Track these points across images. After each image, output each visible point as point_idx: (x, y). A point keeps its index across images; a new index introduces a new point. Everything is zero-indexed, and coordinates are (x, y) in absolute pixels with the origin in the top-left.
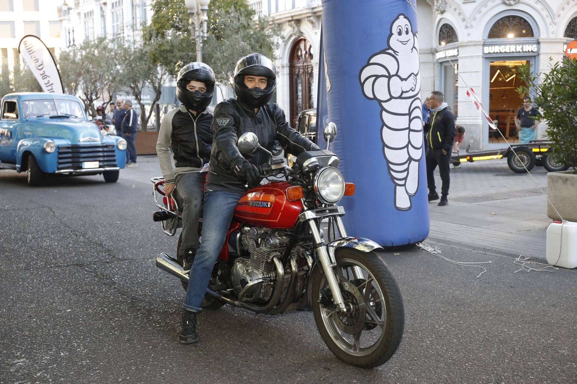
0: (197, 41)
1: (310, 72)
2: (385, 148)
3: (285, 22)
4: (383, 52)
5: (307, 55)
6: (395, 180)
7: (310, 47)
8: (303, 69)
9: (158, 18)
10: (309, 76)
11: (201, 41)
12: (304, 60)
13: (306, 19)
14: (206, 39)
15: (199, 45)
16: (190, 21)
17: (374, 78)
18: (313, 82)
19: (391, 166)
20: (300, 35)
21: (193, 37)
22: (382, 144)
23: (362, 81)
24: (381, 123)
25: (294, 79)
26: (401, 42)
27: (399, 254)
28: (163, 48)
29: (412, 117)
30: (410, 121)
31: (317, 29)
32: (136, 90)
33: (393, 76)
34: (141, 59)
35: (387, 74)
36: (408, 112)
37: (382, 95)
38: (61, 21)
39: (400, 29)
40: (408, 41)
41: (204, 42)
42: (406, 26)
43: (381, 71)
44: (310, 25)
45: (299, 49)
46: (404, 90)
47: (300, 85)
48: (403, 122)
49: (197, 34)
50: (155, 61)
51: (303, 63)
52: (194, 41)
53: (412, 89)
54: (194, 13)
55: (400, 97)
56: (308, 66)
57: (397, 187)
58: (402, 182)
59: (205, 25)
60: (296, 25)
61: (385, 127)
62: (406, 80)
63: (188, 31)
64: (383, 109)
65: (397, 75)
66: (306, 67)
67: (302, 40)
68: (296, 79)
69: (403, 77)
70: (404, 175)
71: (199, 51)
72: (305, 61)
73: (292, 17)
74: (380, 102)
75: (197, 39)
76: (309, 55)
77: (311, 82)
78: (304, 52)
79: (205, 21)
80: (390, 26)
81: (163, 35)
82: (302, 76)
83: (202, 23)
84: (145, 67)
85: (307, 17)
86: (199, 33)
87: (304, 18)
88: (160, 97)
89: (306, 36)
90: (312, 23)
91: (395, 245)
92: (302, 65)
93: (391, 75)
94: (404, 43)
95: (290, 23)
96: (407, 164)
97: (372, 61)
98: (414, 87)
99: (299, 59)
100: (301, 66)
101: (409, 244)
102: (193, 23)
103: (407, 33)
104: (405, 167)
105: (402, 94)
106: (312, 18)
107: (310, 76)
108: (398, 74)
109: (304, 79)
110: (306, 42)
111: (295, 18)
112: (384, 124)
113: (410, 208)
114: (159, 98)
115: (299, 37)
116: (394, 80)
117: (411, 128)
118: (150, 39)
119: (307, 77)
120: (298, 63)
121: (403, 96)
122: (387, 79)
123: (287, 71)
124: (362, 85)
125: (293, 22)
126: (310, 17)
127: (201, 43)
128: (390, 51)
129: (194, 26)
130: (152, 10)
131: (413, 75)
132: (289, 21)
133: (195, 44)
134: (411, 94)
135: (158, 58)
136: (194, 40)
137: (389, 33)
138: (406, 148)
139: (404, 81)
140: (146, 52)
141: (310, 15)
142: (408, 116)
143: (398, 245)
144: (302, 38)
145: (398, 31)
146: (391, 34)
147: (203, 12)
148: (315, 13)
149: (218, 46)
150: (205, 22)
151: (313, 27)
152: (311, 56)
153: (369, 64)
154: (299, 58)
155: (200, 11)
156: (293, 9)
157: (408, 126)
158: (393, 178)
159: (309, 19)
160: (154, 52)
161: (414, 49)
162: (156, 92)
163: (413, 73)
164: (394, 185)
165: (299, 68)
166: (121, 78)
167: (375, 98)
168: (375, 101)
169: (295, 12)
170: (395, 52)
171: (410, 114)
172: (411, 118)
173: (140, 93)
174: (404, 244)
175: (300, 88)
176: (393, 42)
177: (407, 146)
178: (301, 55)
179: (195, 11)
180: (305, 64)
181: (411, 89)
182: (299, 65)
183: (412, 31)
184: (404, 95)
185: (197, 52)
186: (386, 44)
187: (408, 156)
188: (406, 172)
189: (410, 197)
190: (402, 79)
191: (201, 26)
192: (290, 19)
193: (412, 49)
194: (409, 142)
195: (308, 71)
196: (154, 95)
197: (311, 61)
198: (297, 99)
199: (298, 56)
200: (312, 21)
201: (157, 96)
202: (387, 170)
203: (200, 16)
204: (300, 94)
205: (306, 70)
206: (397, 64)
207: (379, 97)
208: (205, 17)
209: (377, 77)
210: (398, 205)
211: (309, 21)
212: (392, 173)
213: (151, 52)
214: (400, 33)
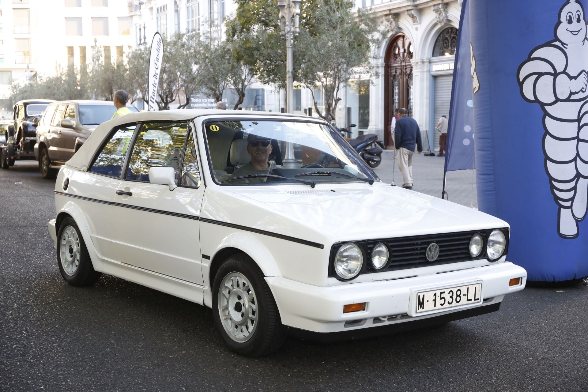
0: (288, 37)
1: (408, 72)
2: (548, 162)
3: (382, 16)
4: (549, 44)
5: (406, 54)
6: (559, 201)
7: (410, 44)
8: (401, 69)
9: (243, 11)
10: (407, 77)
11: (292, 37)
12: (402, 59)
13: (406, 13)
14: (297, 34)
15: (290, 42)
16: (280, 15)
17: (537, 75)
18: (412, 85)
19: (554, 183)
20: (398, 31)
21: (283, 33)
22: (544, 157)
23: (521, 80)
24: (544, 131)
25: (390, 81)
26: (571, 32)
27: (562, 292)
28: (248, 46)
29: (582, 123)
30: (579, 128)
31: (418, 24)
32: (217, 92)
33: (560, 73)
34: (223, 57)
35: (553, 72)
36: (576, 118)
37: (546, 96)
38: (131, 17)
39: (570, 16)
40: (579, 31)
41: (295, 38)
42: (578, 13)
43: (545, 68)
44: (410, 19)
45: (397, 46)
46: (573, 91)
47: (397, 87)
48: (571, 130)
49: (287, 29)
50: (239, 59)
51: (401, 63)
52: (283, 37)
53: (583, 90)
54: (284, 6)
55: (568, 100)
56: (406, 66)
57: (562, 209)
58: (568, 204)
59: (297, 19)
60: (394, 20)
61: (548, 136)
62: (575, 78)
63: (276, 26)
64: (547, 114)
65: (564, 72)
66: (404, 67)
67: (400, 36)
68: (393, 81)
69: (572, 74)
70: (570, 195)
71: (289, 48)
72: (403, 61)
73: (390, 10)
74: (543, 105)
75: (287, 35)
76: (407, 53)
77: (409, 84)
78: (402, 50)
79: (297, 14)
80: (558, 12)
81: (249, 30)
82: (399, 78)
83: (293, 16)
84: (228, 65)
85: (408, 11)
86: (290, 28)
87: (404, 12)
88: (243, 99)
89: (406, 32)
90: (413, 17)
91: (557, 280)
92: (400, 65)
93: (558, 72)
94: (574, 33)
95: (387, 18)
96: (574, 182)
97: (534, 55)
98: (585, 87)
99: (396, 58)
100: (398, 66)
101: (574, 279)
102: (283, 17)
103: (579, 20)
104: (573, 184)
105: (570, 96)
106: (413, 12)
107: (409, 78)
108: (566, 71)
109: (401, 81)
110: (405, 39)
111: (393, 12)
112: (547, 133)
113: (577, 235)
114: (243, 101)
115: (397, 33)
116: (562, 78)
117: (581, 137)
118: (234, 35)
119: (405, 79)
120: (394, 63)
121: (571, 98)
122: (552, 77)
123: (382, 71)
124: (521, 84)
125: (390, 17)
126: (410, 10)
127: (292, 39)
128: (557, 43)
129: (284, 20)
130: (237, 3)
131: (584, 72)
132: (386, 15)
133: (286, 40)
134: (581, 95)
135: (243, 57)
136: (283, 35)
137: (557, 21)
138: (574, 162)
139: (573, 80)
140: (229, 50)
141: (411, 8)
142: (577, 123)
143: (561, 280)
144: (400, 34)
145: (568, 18)
146: (560, 22)
147: (295, 5)
148: (416, 6)
149: (312, 42)
150: (298, 17)
151: (414, 22)
152: (410, 55)
153: (530, 59)
154: (396, 56)
155: (292, 4)
156: (391, 1)
157: (576, 135)
158: (557, 198)
159: (410, 12)
160: (239, 50)
161: (585, 40)
162: (239, 94)
163: (584, 71)
164: (558, 207)
165: (396, 69)
166: (202, 78)
167: (537, 100)
168: (537, 104)
169: (393, 5)
170: (563, 44)
171: (579, 120)
172: (581, 125)
173: (221, 95)
174: (569, 279)
175: (396, 91)
176: (562, 32)
177: (575, 160)
178: (399, 54)
179: (285, 3)
180: (403, 64)
181: (581, 90)
182: (397, 65)
183: (584, 19)
184: (573, 97)
185: (287, 48)
186: (553, 35)
187: (576, 172)
188: (573, 191)
189: (578, 221)
190: (571, 78)
191: (292, 20)
192: (388, 12)
193: (584, 41)
194: (578, 155)
195: (406, 72)
196: (237, 98)
197: (411, 60)
198: (393, 103)
199: (395, 54)
200: (413, 15)
201: (240, 98)
202: (549, 188)
203: (291, 8)
204: (396, 97)
205: (404, 71)
206: (565, 58)
207: (542, 98)
208: (298, 11)
209: (540, 75)
210: (562, 231)
211: (410, 16)
212: (556, 191)
213: (235, 50)
214: (570, 21)
